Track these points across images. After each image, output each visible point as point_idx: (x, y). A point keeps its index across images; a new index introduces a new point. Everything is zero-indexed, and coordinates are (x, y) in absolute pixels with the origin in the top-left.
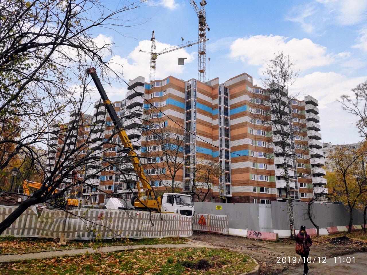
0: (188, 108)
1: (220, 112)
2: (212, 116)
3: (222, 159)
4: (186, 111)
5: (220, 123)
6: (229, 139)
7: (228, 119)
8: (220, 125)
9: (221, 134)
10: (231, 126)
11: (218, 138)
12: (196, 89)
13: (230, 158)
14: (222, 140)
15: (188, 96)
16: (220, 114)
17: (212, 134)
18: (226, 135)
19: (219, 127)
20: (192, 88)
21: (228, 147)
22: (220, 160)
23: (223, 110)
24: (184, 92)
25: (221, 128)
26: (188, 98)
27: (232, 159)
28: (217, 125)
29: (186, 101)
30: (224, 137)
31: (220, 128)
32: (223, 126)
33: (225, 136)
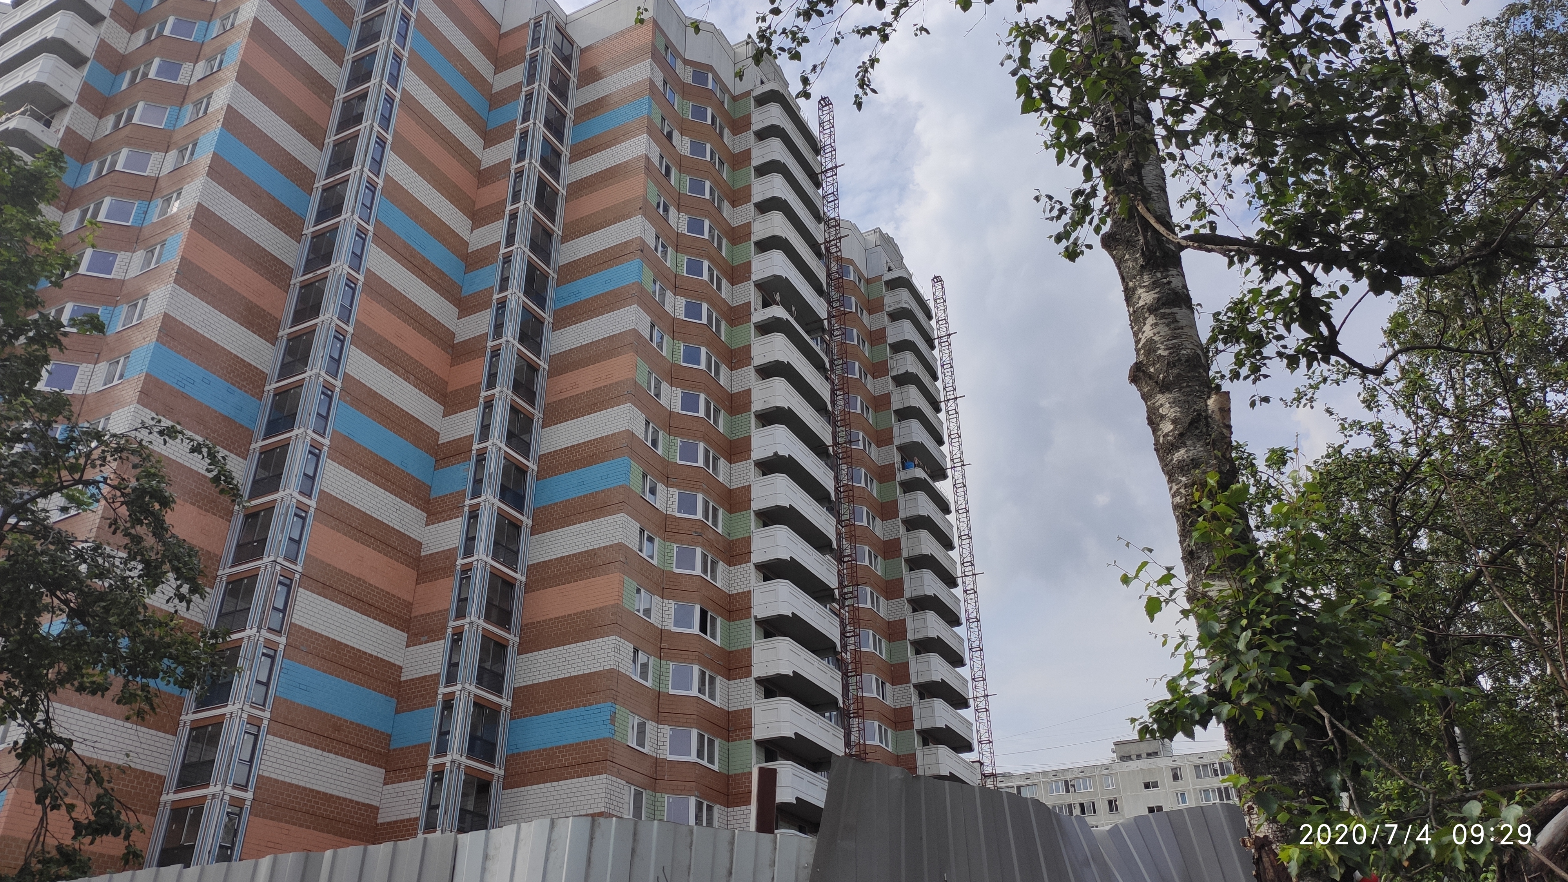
0: (273, 428)
1: (478, 482)
2: (428, 501)
3: (447, 760)
4: (257, 445)
5: (470, 540)
6: (513, 639)
7: (516, 526)
8: (469, 551)
9: (463, 602)
10: (532, 569)
11: (445, 627)
12: (350, 330)
13: (500, 753)
14: (465, 637)
15: (289, 359)
16: (476, 494)
17: (409, 606)
18: (494, 613)
19: (460, 562)
20: (321, 317)
21: (498, 690)
22: (432, 761)
23: (494, 466)
24: (272, 339)
25: (467, 570)
26: (286, 370)
27: (511, 760)
28: (449, 555)
29: (271, 387)
30: (481, 622)
31: (464, 572)
32: (483, 555)
33: (487, 619)
